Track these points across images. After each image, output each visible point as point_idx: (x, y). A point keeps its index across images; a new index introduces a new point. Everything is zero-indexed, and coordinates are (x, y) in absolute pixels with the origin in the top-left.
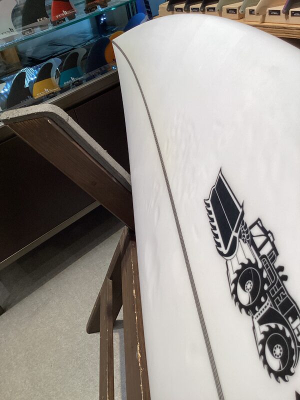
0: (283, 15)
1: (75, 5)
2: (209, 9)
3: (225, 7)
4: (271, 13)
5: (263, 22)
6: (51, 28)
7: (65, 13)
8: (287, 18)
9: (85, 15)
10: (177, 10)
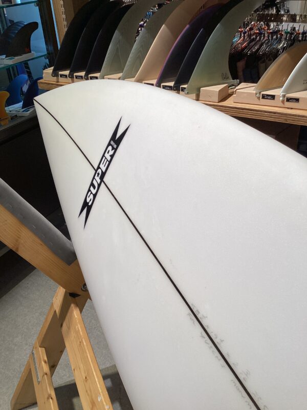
2: (92, 78)
3: (107, 77)
10: (62, 76)
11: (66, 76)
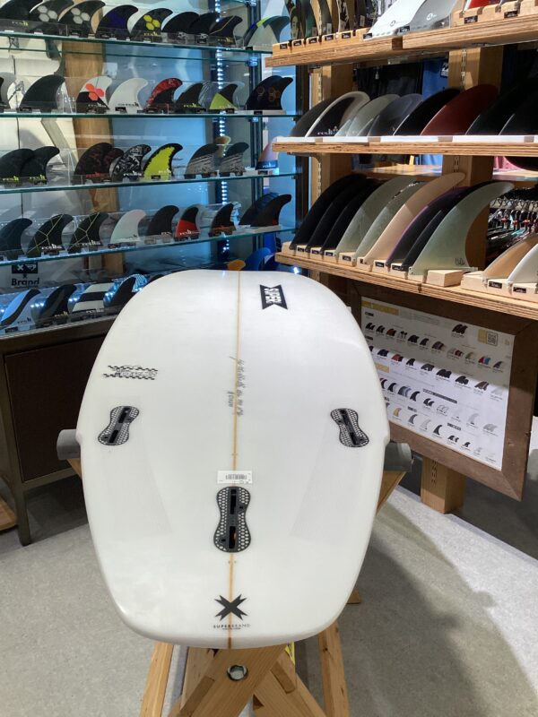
0: (386, 268)
1: (201, 228)
2: (327, 254)
3: (342, 254)
4: (377, 264)
5: (371, 271)
6: (172, 242)
7: (190, 232)
8: (389, 271)
9: (208, 238)
10: (299, 249)
11: (303, 250)
